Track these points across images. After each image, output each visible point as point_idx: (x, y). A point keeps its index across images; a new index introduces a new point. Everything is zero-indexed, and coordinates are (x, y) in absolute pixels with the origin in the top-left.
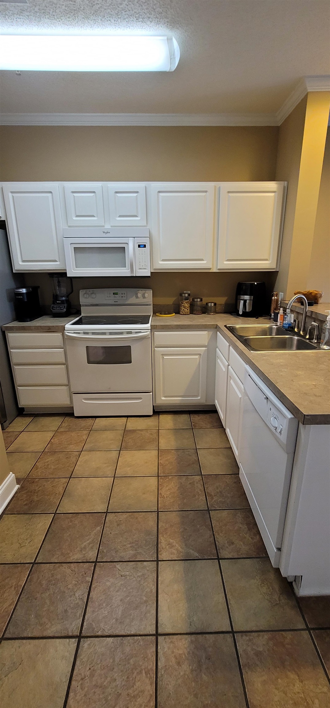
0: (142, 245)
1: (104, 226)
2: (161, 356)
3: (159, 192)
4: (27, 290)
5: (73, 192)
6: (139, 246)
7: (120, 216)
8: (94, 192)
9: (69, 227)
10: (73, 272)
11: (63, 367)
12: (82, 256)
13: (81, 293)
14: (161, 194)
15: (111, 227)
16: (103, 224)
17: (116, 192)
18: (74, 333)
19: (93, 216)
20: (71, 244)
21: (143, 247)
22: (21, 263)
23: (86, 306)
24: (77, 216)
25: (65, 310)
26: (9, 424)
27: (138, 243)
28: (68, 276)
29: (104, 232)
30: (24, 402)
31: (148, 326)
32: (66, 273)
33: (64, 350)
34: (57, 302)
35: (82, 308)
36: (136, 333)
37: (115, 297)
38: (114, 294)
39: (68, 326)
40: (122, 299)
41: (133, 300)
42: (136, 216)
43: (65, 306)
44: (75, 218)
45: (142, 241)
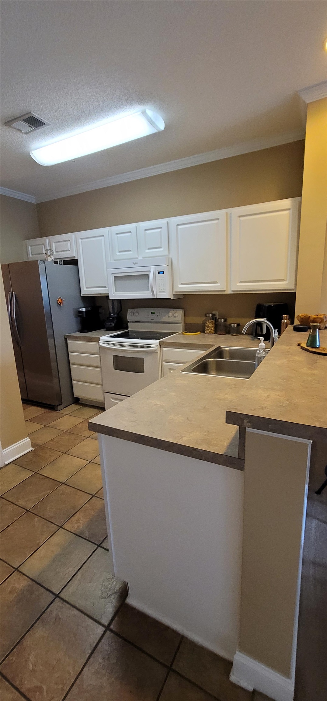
0: (161, 272)
1: (137, 258)
2: (168, 370)
3: (178, 225)
4: (86, 309)
5: (117, 234)
6: (159, 273)
7: (149, 249)
8: (130, 232)
9: (115, 260)
10: (114, 295)
11: (99, 369)
12: (119, 282)
13: (129, 311)
14: (180, 227)
15: (143, 258)
16: (137, 257)
17: (146, 230)
18: (105, 343)
19: (130, 251)
20: (112, 274)
21: (162, 274)
22: (85, 289)
23: (132, 322)
24: (120, 252)
25: (113, 325)
26: (64, 408)
27: (158, 270)
28: (110, 298)
29: (133, 263)
30: (77, 393)
31: (157, 342)
32: (108, 296)
33: (100, 356)
34: (110, 318)
35: (129, 324)
36: (148, 347)
37: (153, 315)
38: (152, 313)
39: (102, 338)
40: (157, 317)
41: (165, 319)
42: (160, 248)
43: (114, 322)
44: (118, 254)
45: (161, 269)
